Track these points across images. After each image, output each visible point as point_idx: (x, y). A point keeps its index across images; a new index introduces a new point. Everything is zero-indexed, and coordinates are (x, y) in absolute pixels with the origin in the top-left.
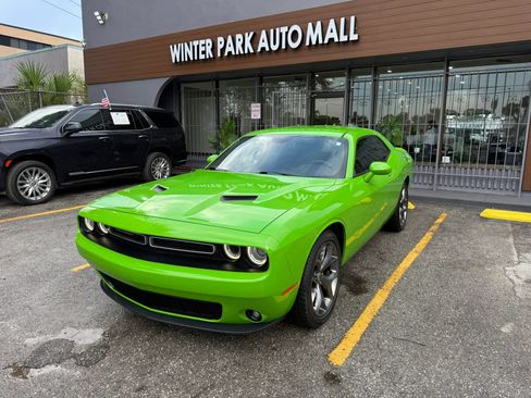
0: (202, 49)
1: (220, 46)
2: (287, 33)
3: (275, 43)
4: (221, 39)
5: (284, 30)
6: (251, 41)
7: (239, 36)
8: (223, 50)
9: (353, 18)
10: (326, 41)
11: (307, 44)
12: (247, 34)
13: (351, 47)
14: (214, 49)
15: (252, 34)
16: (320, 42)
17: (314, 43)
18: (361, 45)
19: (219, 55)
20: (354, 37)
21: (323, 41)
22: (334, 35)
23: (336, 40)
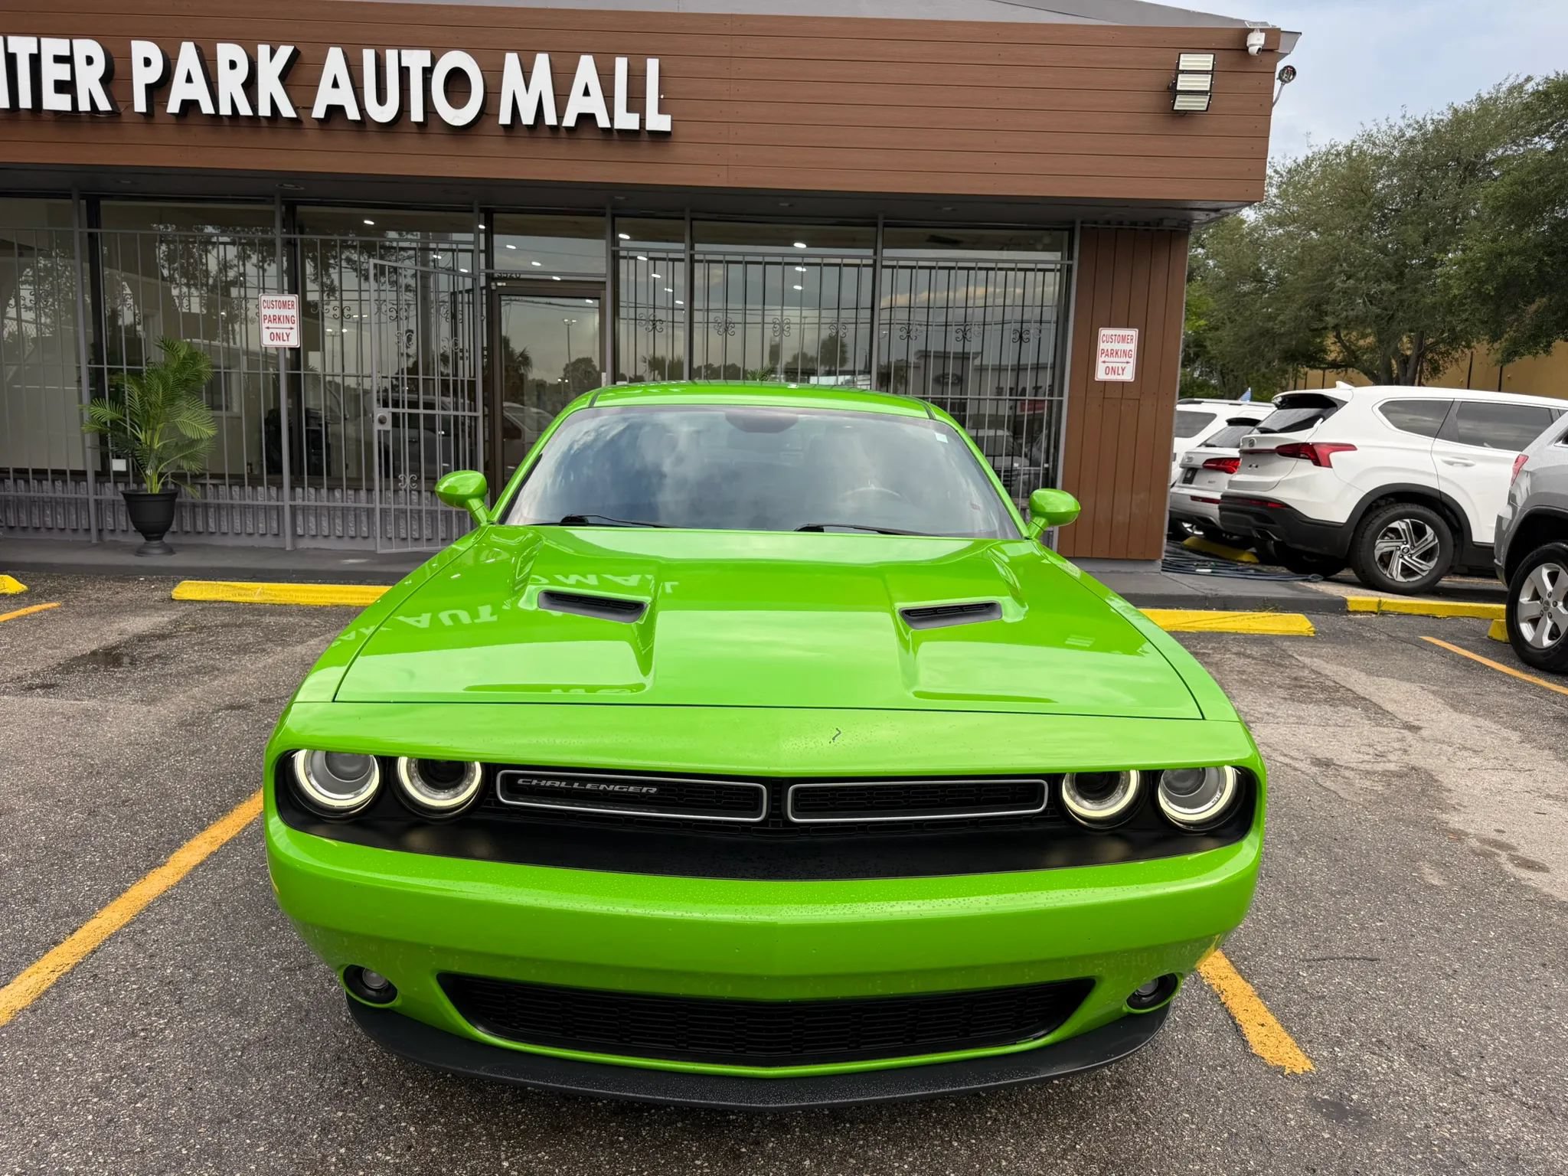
0: (53, 73)
1: (143, 77)
2: (427, 73)
3: (381, 99)
4: (142, 49)
5: (417, 60)
6: (284, 77)
7: (227, 51)
8: (158, 91)
9: (653, 66)
10: (569, 121)
11: (505, 118)
12: (263, 50)
13: (645, 151)
14: (115, 78)
15: (285, 52)
16: (550, 119)
17: (528, 118)
18: (679, 150)
19: (140, 105)
20: (658, 122)
21: (560, 115)
22: (595, 105)
23: (603, 122)
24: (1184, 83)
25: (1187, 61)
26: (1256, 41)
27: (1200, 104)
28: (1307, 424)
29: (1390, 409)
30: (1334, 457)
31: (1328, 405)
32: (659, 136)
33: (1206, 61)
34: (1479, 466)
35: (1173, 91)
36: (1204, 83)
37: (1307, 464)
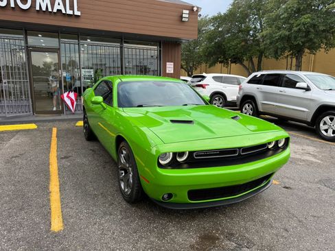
10: (55, 11)
11: (38, 8)
13: (74, 20)
16: (50, 10)
18: (82, 20)
20: (77, 13)
21: (52, 9)
22: (61, 7)
23: (64, 12)
24: (184, 15)
25: (184, 11)
26: (195, 9)
27: (187, 20)
28: (200, 81)
29: (214, 78)
30: (206, 87)
31: (204, 77)
32: (78, 16)
33: (187, 12)
34: (228, 88)
35: (182, 17)
36: (187, 16)
37: (201, 88)
